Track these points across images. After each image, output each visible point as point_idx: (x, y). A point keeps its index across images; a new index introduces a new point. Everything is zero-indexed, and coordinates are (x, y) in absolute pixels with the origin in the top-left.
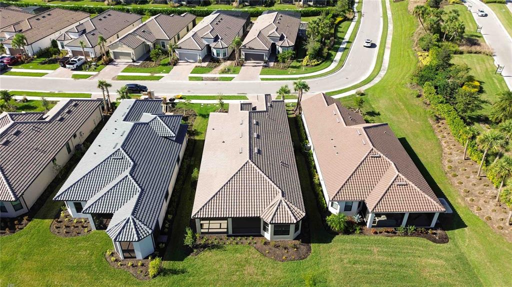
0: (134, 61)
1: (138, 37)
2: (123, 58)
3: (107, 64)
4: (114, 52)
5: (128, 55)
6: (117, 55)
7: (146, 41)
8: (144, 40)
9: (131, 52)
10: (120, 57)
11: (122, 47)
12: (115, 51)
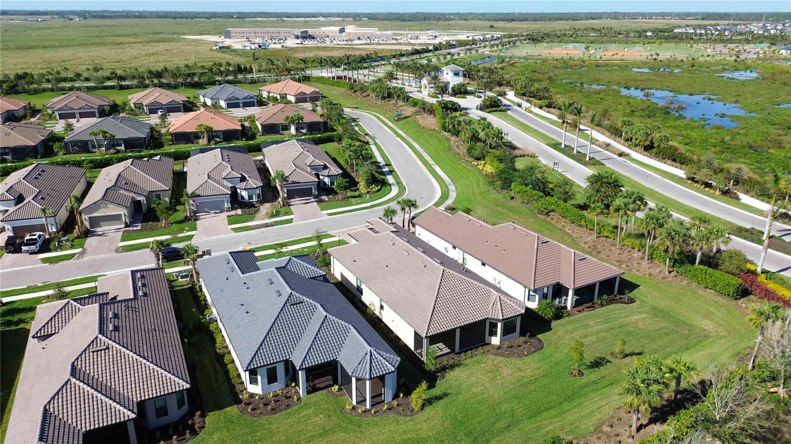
0: (127, 226)
1: (122, 192)
2: (105, 225)
3: (86, 237)
4: (90, 218)
5: (117, 218)
6: (95, 222)
7: (135, 196)
8: (132, 195)
9: (122, 213)
10: (101, 223)
11: (106, 207)
12: (93, 215)
